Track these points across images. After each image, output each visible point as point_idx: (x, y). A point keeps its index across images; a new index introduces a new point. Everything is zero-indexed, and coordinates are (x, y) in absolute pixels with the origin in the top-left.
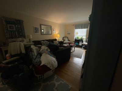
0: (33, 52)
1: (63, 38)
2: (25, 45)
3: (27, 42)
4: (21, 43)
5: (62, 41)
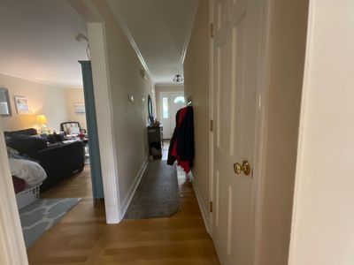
1: (62, 125)
5: (58, 133)
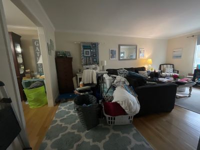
0: (105, 83)
2: (97, 74)
4: (94, 71)
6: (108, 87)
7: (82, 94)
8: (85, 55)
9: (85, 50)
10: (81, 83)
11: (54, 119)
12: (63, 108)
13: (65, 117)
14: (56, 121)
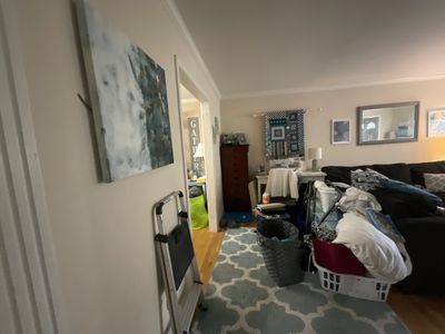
0: (319, 200)
2: (300, 178)
3: (308, 170)
6: (325, 210)
7: (267, 217)
8: (273, 138)
9: (273, 129)
10: (265, 195)
11: (221, 253)
12: (232, 237)
13: (238, 253)
14: (224, 258)
